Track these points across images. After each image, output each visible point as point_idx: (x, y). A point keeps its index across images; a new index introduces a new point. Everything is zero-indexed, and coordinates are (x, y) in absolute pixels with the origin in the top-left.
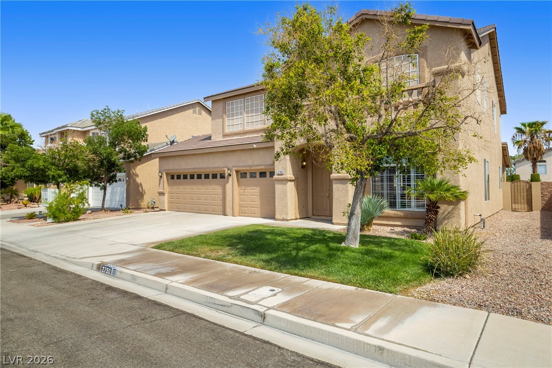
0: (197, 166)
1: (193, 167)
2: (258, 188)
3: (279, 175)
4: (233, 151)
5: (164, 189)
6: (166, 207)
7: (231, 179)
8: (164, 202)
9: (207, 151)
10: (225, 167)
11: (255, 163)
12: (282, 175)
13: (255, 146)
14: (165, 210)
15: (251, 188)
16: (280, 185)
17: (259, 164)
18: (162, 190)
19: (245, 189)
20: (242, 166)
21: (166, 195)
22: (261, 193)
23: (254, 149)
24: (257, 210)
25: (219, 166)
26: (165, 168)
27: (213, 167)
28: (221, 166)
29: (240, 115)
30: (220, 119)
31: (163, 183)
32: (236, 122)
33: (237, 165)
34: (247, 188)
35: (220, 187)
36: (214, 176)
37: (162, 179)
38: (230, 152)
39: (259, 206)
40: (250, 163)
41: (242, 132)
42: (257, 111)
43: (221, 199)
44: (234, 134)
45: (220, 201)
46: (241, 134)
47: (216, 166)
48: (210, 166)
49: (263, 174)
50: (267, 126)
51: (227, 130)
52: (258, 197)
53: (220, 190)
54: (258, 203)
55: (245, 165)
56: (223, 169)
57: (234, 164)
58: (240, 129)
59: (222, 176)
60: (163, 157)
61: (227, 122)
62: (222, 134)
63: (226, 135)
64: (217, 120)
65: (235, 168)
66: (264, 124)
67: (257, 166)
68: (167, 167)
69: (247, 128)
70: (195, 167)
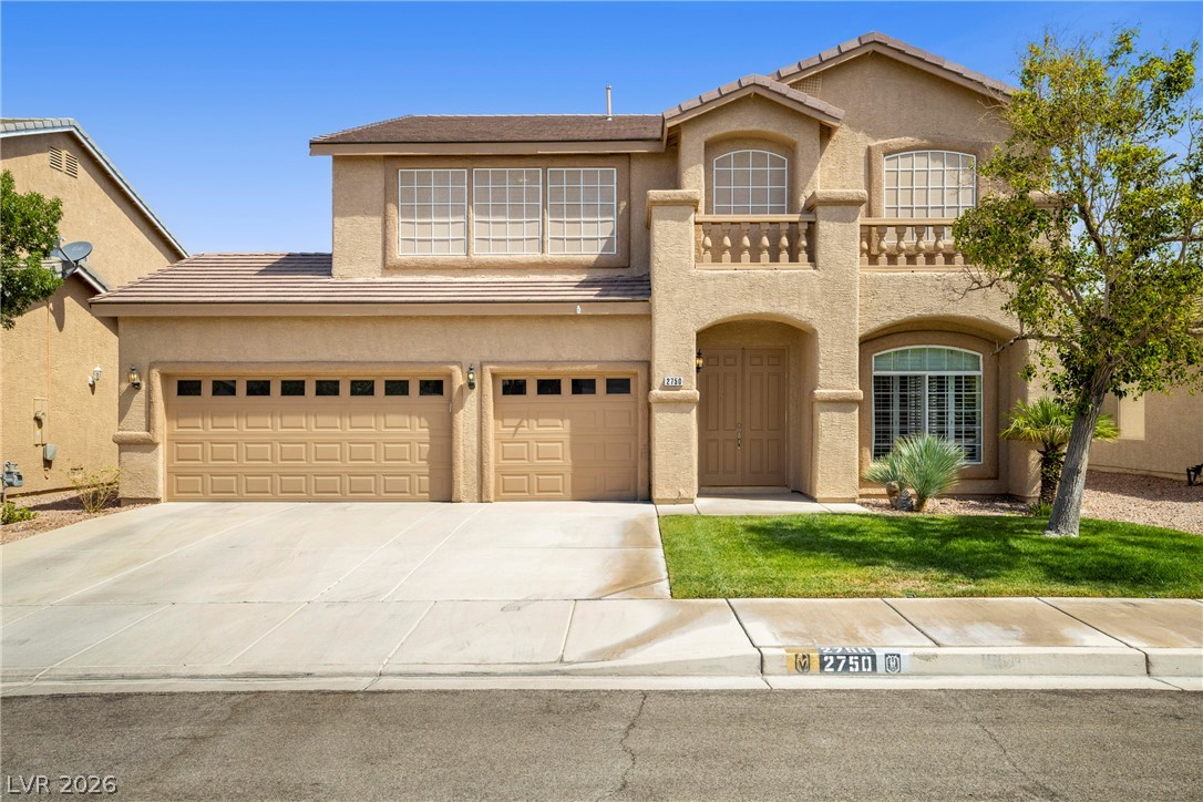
0: (326, 356)
1: (303, 358)
2: (567, 422)
3: (664, 387)
4: (484, 317)
5: (149, 428)
6: (161, 492)
7: (472, 397)
8: (155, 472)
9: (383, 311)
10: (454, 363)
11: (565, 356)
12: (677, 388)
13: (579, 310)
14: (156, 501)
15: (541, 422)
16: (670, 415)
17: (579, 358)
18: (143, 434)
19: (517, 427)
20: (520, 363)
21: (160, 447)
22: (574, 435)
23: (576, 318)
24: (564, 481)
25: (423, 359)
26: (158, 357)
27: (400, 359)
28: (432, 359)
29: (454, 214)
30: (373, 215)
31: (143, 408)
32: (436, 233)
33: (500, 359)
34: (525, 423)
35: (422, 419)
36: (397, 388)
37: (141, 396)
38: (474, 318)
39: (570, 469)
40: (546, 352)
41: (463, 265)
42: (516, 211)
43: (424, 456)
44: (430, 269)
45: (420, 460)
46: (459, 268)
47: (413, 356)
48: (387, 358)
49: (582, 386)
50: (551, 255)
51: (400, 254)
52: (567, 444)
53: (421, 427)
54: (565, 461)
55: (529, 359)
56: (444, 369)
57: (486, 355)
58: (455, 254)
59: (433, 387)
60: (149, 320)
61: (401, 228)
62: (380, 263)
63: (395, 268)
64: (359, 219)
65: (492, 367)
66: (543, 252)
67: (575, 362)
68: (168, 355)
69: (480, 254)
70: (314, 358)
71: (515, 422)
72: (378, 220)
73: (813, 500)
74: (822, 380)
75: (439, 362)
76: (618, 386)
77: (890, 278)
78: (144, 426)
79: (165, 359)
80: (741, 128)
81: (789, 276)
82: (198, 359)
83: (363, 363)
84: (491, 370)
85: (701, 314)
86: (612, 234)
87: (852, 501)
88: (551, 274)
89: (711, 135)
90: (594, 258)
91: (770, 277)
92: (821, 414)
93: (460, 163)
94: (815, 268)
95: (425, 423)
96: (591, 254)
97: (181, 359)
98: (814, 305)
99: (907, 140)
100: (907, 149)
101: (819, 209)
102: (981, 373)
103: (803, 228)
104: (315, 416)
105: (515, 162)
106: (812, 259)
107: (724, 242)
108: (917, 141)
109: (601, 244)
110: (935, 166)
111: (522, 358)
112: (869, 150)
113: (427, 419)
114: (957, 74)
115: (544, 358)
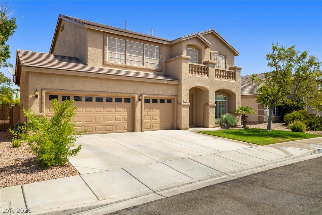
0: (101, 90)
2: (159, 110)
3: (184, 102)
4: (142, 82)
5: (41, 111)
7: (140, 103)
10: (136, 94)
11: (160, 93)
12: (186, 102)
13: (166, 82)
15: (153, 110)
16: (185, 109)
18: (39, 113)
22: (160, 113)
24: (158, 125)
25: (127, 92)
26: (44, 87)
27: (121, 92)
28: (129, 92)
29: (122, 52)
30: (100, 48)
31: (39, 104)
32: (118, 56)
33: (146, 93)
34: (150, 110)
35: (125, 109)
36: (119, 100)
37: (38, 100)
38: (140, 82)
39: (159, 122)
40: (156, 92)
41: (125, 66)
42: (137, 54)
43: (126, 119)
44: (116, 66)
45: (125, 120)
46: (123, 67)
47: (125, 91)
48: (118, 91)
49: (162, 101)
50: (145, 66)
51: (108, 61)
52: (159, 116)
53: (125, 111)
54: (158, 121)
55: (152, 94)
56: (133, 95)
57: (142, 92)
58: (122, 63)
59: (127, 100)
60: (41, 73)
61: (108, 54)
62: (102, 63)
63: (106, 65)
64: (96, 49)
65: (145, 95)
66: (143, 65)
67: (162, 95)
68: (48, 86)
69: (129, 64)
70: (97, 90)
71: (147, 110)
72: (101, 50)
73: (208, 128)
74: (210, 102)
75: (131, 93)
76: (169, 101)
77: (218, 80)
78: (39, 111)
79: (47, 88)
80: (193, 44)
81: (205, 78)
82: (59, 88)
83: (111, 92)
84: (144, 96)
85: (190, 85)
86: (158, 63)
87: (214, 127)
88: (145, 71)
89: (188, 44)
90: (155, 69)
91: (202, 78)
92: (210, 109)
93: (124, 38)
94: (208, 77)
95: (126, 110)
96: (154, 67)
97: (53, 88)
98: (208, 85)
99: (216, 52)
100: (216, 54)
101: (209, 65)
102: (226, 101)
103: (206, 68)
104: (96, 108)
105: (137, 41)
106: (208, 75)
107: (193, 69)
108: (218, 53)
109: (156, 65)
110: (220, 58)
111: (151, 93)
112: (211, 53)
113: (127, 109)
114: (224, 40)
115: (155, 93)
